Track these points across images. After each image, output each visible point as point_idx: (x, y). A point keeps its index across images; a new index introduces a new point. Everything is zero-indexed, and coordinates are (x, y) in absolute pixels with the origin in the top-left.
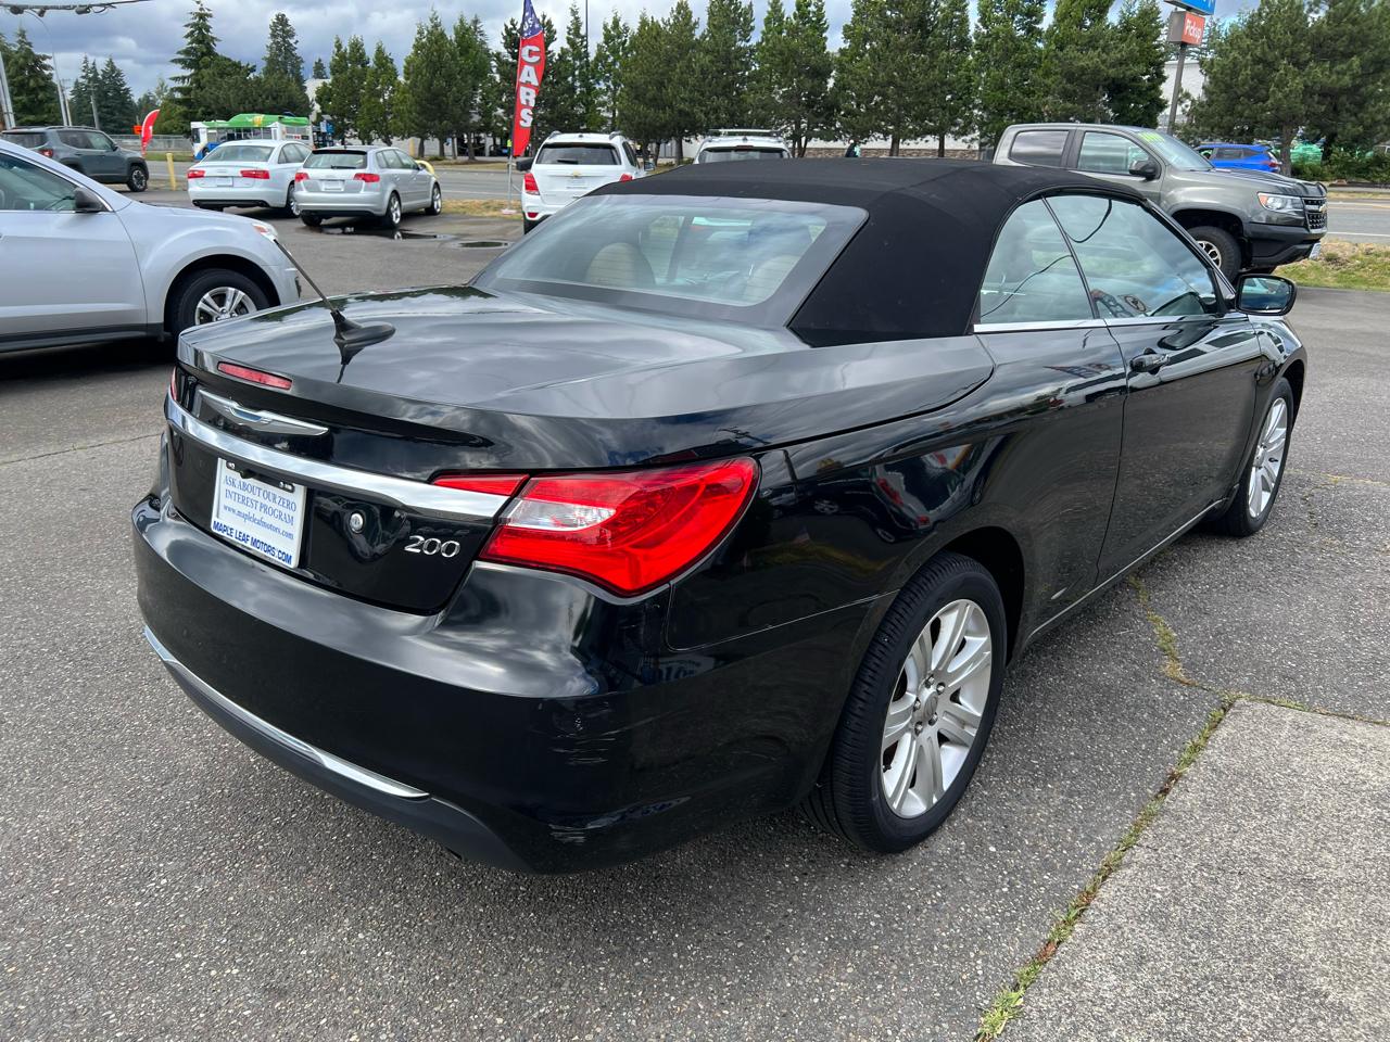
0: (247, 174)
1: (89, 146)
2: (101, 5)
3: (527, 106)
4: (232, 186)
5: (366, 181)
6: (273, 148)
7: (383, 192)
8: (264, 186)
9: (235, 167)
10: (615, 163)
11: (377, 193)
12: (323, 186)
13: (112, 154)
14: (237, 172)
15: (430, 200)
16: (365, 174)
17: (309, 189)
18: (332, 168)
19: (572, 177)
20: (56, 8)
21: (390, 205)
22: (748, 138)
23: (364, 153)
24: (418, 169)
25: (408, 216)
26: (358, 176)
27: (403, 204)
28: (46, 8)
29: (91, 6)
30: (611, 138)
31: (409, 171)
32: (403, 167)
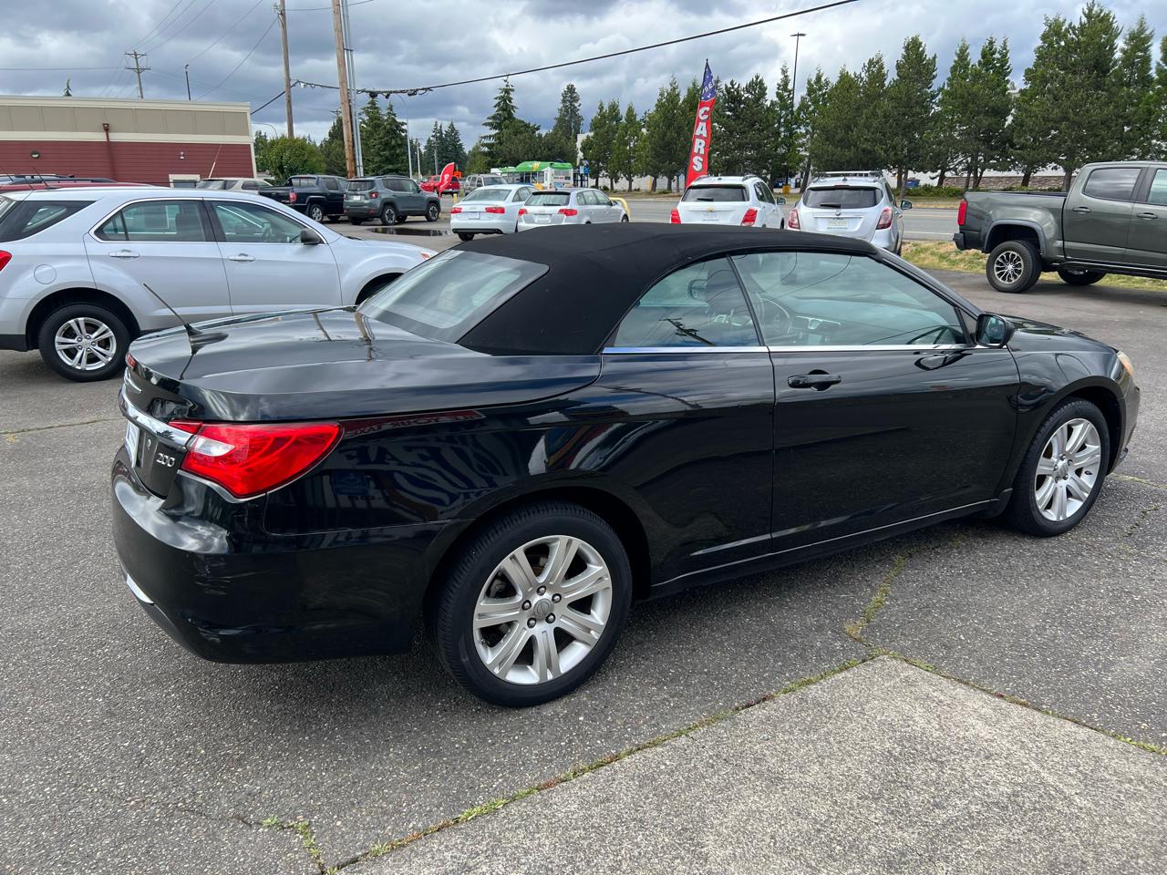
0: (490, 210)
1: (402, 189)
2: (423, 89)
3: (698, 154)
4: (479, 219)
5: (567, 215)
6: (510, 191)
8: (500, 219)
9: (481, 205)
10: (744, 200)
11: (575, 221)
12: (537, 219)
13: (417, 195)
14: (483, 208)
16: (567, 210)
17: (527, 221)
18: (544, 205)
19: (707, 211)
20: (396, 92)
22: (848, 178)
23: (568, 194)
24: (611, 205)
26: (561, 211)
28: (391, 92)
29: (417, 90)
30: (743, 180)
31: (604, 207)
32: (598, 203)
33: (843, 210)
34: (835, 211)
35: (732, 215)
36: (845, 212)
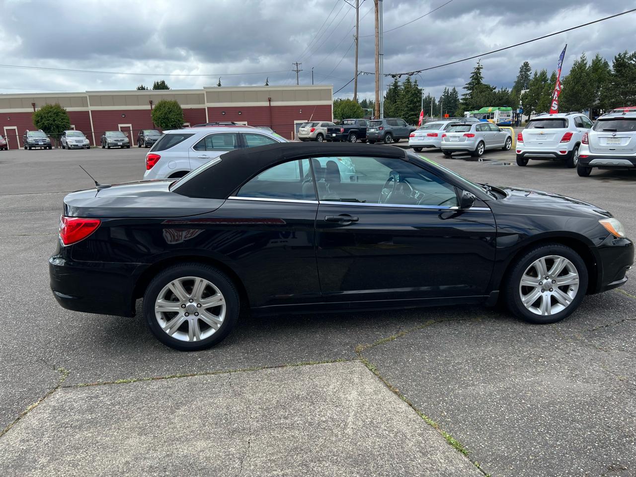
0: (430, 135)
1: (397, 125)
2: (416, 72)
3: (555, 100)
4: (423, 140)
5: (468, 137)
6: (443, 124)
7: (475, 141)
8: (435, 139)
9: (425, 132)
10: (564, 127)
11: (473, 142)
12: (451, 139)
13: (405, 128)
14: (425, 134)
15: (504, 144)
16: (468, 134)
17: (446, 141)
18: (456, 132)
19: (539, 134)
20: (404, 74)
21: (478, 146)
23: (471, 125)
24: (500, 131)
25: (487, 152)
26: (465, 135)
27: (486, 146)
28: (402, 74)
29: (414, 72)
30: (566, 115)
31: (495, 132)
32: (491, 130)
33: (617, 133)
34: (612, 133)
35: (555, 136)
36: (618, 134)
